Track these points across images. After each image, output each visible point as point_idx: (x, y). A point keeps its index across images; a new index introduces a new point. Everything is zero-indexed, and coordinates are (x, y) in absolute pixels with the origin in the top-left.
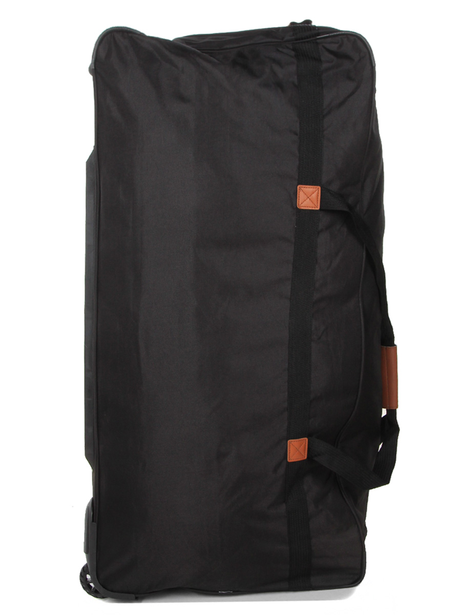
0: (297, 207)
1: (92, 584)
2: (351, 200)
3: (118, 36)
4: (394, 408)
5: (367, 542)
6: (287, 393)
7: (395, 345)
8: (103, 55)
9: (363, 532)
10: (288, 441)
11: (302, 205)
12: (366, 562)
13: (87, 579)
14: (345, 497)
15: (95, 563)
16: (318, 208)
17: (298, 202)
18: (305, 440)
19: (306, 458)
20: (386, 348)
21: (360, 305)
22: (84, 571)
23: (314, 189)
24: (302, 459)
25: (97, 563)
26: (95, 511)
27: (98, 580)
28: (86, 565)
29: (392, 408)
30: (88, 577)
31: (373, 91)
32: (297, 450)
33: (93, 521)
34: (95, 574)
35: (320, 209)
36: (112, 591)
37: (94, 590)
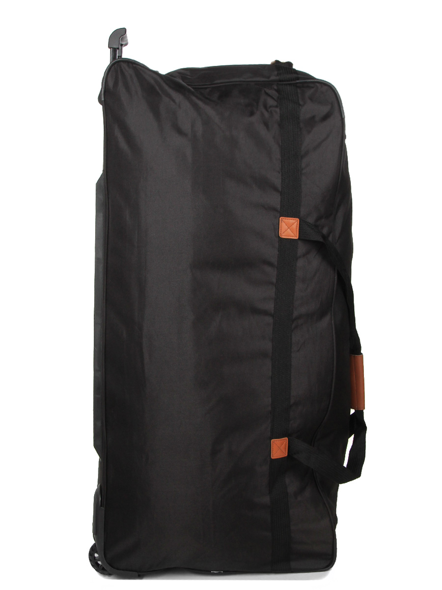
0: (279, 236)
1: (99, 562)
2: (325, 231)
3: (124, 65)
4: (362, 409)
5: (338, 530)
6: (270, 398)
7: (362, 354)
8: (111, 84)
9: (334, 521)
10: (272, 440)
11: (283, 234)
12: (336, 549)
13: (95, 557)
14: (320, 490)
15: (103, 544)
16: (297, 238)
17: (280, 232)
18: (285, 440)
19: (286, 455)
20: (354, 356)
21: (333, 322)
22: (93, 550)
23: (294, 221)
24: (283, 456)
25: (104, 544)
26: (103, 497)
27: (106, 559)
28: (94, 545)
29: (360, 409)
30: (96, 555)
31: (343, 137)
32: (279, 448)
33: (101, 506)
34: (103, 553)
35: (299, 239)
36: (118, 569)
37: (102, 567)
